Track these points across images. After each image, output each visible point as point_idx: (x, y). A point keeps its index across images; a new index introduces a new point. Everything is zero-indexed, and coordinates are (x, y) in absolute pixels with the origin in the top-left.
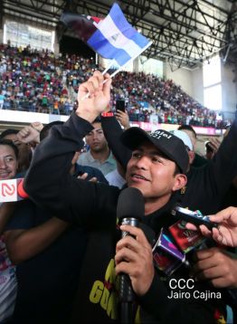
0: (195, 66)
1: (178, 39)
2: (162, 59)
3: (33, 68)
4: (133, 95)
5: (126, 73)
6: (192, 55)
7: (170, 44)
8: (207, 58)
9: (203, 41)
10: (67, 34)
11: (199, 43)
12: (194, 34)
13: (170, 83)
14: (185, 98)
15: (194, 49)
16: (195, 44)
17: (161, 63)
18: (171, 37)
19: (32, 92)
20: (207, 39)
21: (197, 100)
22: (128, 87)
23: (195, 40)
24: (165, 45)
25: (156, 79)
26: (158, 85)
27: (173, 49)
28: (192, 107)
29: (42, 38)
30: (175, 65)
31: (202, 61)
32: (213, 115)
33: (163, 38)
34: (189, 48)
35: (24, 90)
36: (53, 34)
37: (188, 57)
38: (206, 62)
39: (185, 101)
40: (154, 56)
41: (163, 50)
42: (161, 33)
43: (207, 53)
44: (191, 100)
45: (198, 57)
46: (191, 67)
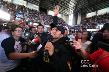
1: (65, 9)
2: (61, 14)
3: (34, 14)
5: (53, 16)
6: (67, 13)
7: (63, 11)
10: (41, 7)
11: (69, 11)
12: (68, 9)
13: (62, 19)
16: (68, 11)
18: (63, 9)
20: (71, 10)
23: (68, 10)
27: (63, 12)
29: (36, 7)
30: (63, 15)
36: (38, 7)
38: (70, 15)
42: (61, 8)
43: (70, 13)
44: (66, 23)
45: (68, 14)
46: (67, 16)
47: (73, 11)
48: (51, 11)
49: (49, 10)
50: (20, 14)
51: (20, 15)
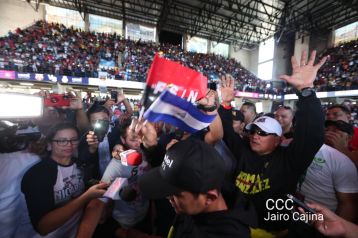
0: (253, 47)
1: (242, 26)
2: (228, 43)
3: (143, 54)
4: (206, 70)
5: (202, 55)
6: (252, 39)
7: (235, 31)
8: (264, 40)
9: (261, 27)
10: (165, 29)
11: (258, 29)
12: (255, 22)
13: (233, 60)
14: (244, 72)
15: (254, 34)
16: (255, 30)
17: (227, 46)
18: (236, 25)
19: (143, 70)
20: (264, 25)
21: (253, 72)
22: (203, 64)
23: (255, 26)
24: (231, 32)
25: (223, 58)
26: (225, 62)
27: (237, 34)
28: (248, 78)
29: (148, 33)
30: (238, 47)
31: (259, 42)
32: (265, 83)
33: (230, 27)
34: (250, 33)
35: (138, 68)
36: (154, 30)
37: (248, 40)
38: (262, 43)
39: (243, 74)
40: (223, 41)
41: (229, 36)
42: (229, 23)
43: (264, 36)
44: (248, 73)
45: (256, 40)
46: (250, 47)
47: (273, 28)
48: (195, 38)
49: (189, 37)
50: (108, 59)
51: (108, 63)
